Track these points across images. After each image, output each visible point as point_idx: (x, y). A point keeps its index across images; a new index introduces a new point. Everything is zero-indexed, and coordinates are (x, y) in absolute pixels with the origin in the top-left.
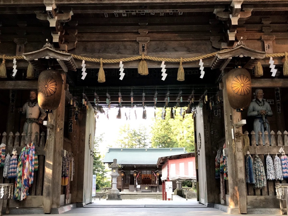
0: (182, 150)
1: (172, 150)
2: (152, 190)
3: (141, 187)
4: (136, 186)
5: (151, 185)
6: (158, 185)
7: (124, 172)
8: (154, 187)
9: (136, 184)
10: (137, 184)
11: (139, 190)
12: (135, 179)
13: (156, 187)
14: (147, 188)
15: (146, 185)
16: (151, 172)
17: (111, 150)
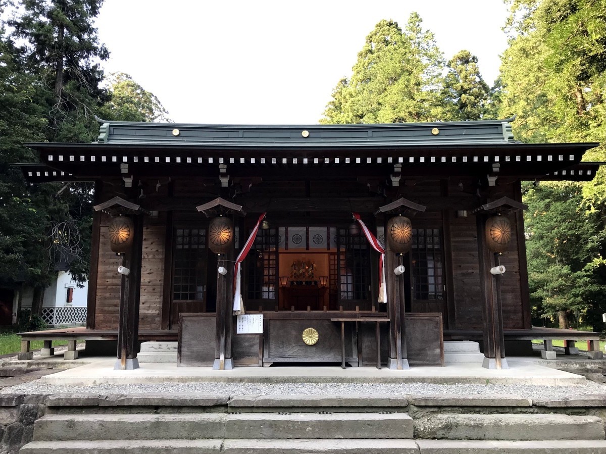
0: (495, 131)
1: (443, 132)
2: (349, 354)
3: (273, 333)
4: (228, 322)
5: (343, 316)
6: (397, 315)
7: (127, 214)
8: (370, 328)
9: (230, 302)
10: (238, 304)
11: (256, 348)
12: (221, 270)
13: (385, 327)
14: (311, 337)
15: (308, 312)
16: (332, 236)
17: (116, 132)
